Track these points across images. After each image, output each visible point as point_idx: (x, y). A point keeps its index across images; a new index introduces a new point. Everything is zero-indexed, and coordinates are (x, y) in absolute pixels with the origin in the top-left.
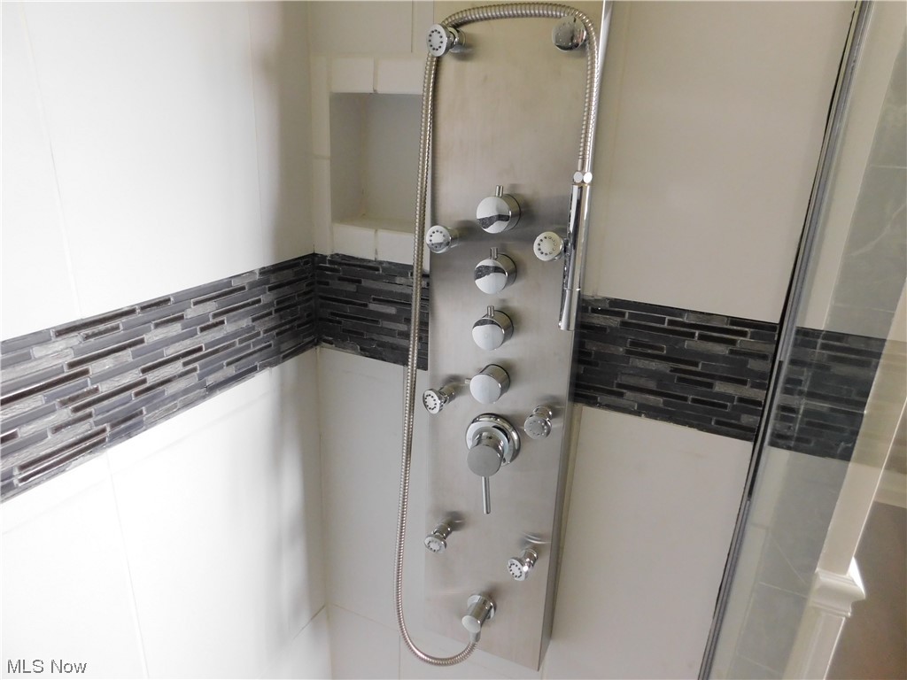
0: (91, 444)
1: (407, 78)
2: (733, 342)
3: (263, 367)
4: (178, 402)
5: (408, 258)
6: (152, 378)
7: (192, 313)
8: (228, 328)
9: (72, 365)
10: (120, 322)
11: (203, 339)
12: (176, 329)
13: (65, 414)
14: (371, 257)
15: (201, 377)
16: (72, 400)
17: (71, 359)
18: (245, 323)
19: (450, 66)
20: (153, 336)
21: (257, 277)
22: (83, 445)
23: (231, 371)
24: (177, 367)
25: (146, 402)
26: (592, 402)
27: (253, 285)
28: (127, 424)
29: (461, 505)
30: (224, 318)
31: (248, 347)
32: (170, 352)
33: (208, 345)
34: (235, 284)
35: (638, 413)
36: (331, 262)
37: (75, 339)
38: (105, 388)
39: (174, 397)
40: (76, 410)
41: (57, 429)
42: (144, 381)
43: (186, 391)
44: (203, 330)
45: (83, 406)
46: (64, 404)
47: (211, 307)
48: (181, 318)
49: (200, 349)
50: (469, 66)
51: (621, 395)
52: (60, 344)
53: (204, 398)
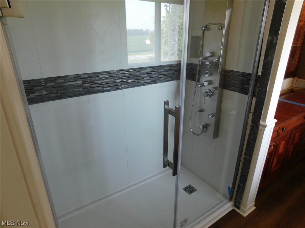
0: (151, 83)
1: (200, 34)
2: (247, 77)
3: (175, 80)
4: (162, 81)
5: (197, 63)
6: (159, 76)
7: (165, 68)
8: (170, 72)
9: (150, 72)
10: (156, 68)
11: (167, 73)
12: (163, 70)
13: (148, 78)
14: (195, 63)
15: (166, 79)
16: (150, 76)
17: (150, 71)
18: (173, 72)
19: (206, 32)
20: (160, 70)
21: (176, 65)
22: (150, 83)
23: (170, 79)
24: (162, 76)
25: (158, 80)
26: (226, 89)
27: (175, 66)
28: (155, 82)
29: (203, 108)
30: (170, 70)
31: (173, 76)
32: (162, 73)
33: (167, 74)
34: (172, 65)
35: (233, 91)
36: (189, 64)
37: (151, 69)
38: (153, 76)
39: (162, 80)
40: (150, 78)
41: (148, 79)
42: (158, 77)
43: (163, 80)
44: (167, 71)
45: (151, 77)
46: (149, 76)
47: (168, 68)
48: (164, 69)
49: (166, 74)
50: (208, 32)
51: (230, 87)
52: (149, 69)
53: (166, 82)
